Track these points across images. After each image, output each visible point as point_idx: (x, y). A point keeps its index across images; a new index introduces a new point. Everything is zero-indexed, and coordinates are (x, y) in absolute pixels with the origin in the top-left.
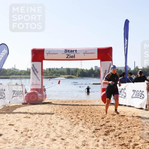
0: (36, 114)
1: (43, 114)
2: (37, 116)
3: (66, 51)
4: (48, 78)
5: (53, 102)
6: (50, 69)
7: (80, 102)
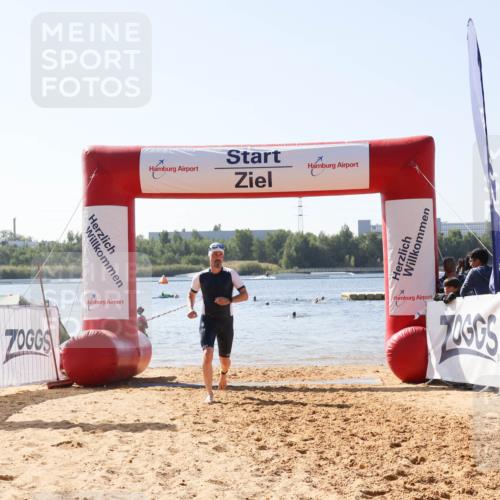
0: (106, 427)
1: (138, 428)
2: (111, 437)
3: (234, 156)
4: (156, 274)
5: (180, 379)
6: (165, 236)
7: (297, 374)
